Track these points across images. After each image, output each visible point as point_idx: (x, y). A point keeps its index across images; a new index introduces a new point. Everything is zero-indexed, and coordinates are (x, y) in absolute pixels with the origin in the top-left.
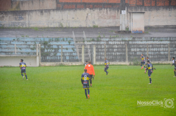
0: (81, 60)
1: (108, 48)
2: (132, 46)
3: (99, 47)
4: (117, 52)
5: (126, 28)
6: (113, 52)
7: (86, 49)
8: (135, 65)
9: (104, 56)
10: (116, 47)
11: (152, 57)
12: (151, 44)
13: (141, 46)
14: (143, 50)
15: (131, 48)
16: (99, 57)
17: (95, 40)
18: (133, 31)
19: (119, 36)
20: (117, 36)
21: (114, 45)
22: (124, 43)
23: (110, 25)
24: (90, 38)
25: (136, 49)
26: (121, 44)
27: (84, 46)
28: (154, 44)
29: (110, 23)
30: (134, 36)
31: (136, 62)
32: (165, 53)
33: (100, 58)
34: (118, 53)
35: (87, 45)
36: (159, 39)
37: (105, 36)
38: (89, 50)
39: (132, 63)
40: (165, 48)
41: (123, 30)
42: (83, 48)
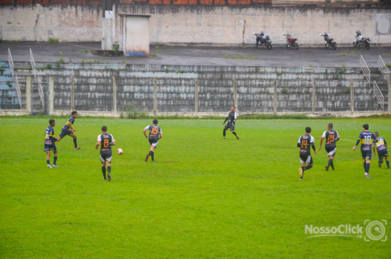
0: (24, 106)
1: (78, 84)
2: (126, 81)
3: (61, 80)
4: (96, 91)
5: (114, 45)
6: (88, 91)
7: (34, 84)
8: (130, 117)
9: (70, 98)
10: (95, 81)
11: (165, 102)
12: (161, 79)
13: (144, 82)
14: (146, 89)
15: (122, 86)
16: (61, 100)
17: (53, 67)
18: (129, 52)
19: (101, 61)
20: (97, 60)
21: (91, 77)
22: (109, 74)
23: (83, 38)
24: (42, 62)
25: (132, 87)
26: (103, 77)
27: (30, 78)
28: (168, 79)
29: (82, 34)
30: (129, 62)
31: (132, 113)
32: (190, 96)
33: (63, 103)
34: (97, 95)
35: (37, 76)
36: (178, 68)
37: (73, 60)
38: (41, 87)
39: (125, 114)
40: (190, 86)
41: (107, 49)
42: (29, 81)
